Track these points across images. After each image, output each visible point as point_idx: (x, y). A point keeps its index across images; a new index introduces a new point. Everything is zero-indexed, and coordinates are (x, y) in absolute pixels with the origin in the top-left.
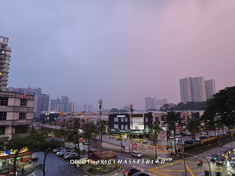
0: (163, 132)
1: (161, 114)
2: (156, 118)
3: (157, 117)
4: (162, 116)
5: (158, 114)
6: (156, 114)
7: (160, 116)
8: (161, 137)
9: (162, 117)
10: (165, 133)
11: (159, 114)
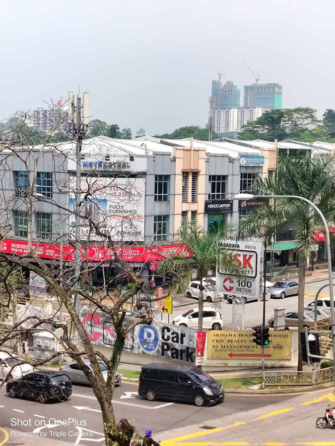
0: (242, 254)
1: (243, 162)
2: (212, 178)
3: (219, 177)
4: (244, 171)
5: (227, 156)
6: (216, 156)
7: (237, 172)
8: (231, 282)
9: (243, 176)
10: (253, 260)
11: (231, 160)
